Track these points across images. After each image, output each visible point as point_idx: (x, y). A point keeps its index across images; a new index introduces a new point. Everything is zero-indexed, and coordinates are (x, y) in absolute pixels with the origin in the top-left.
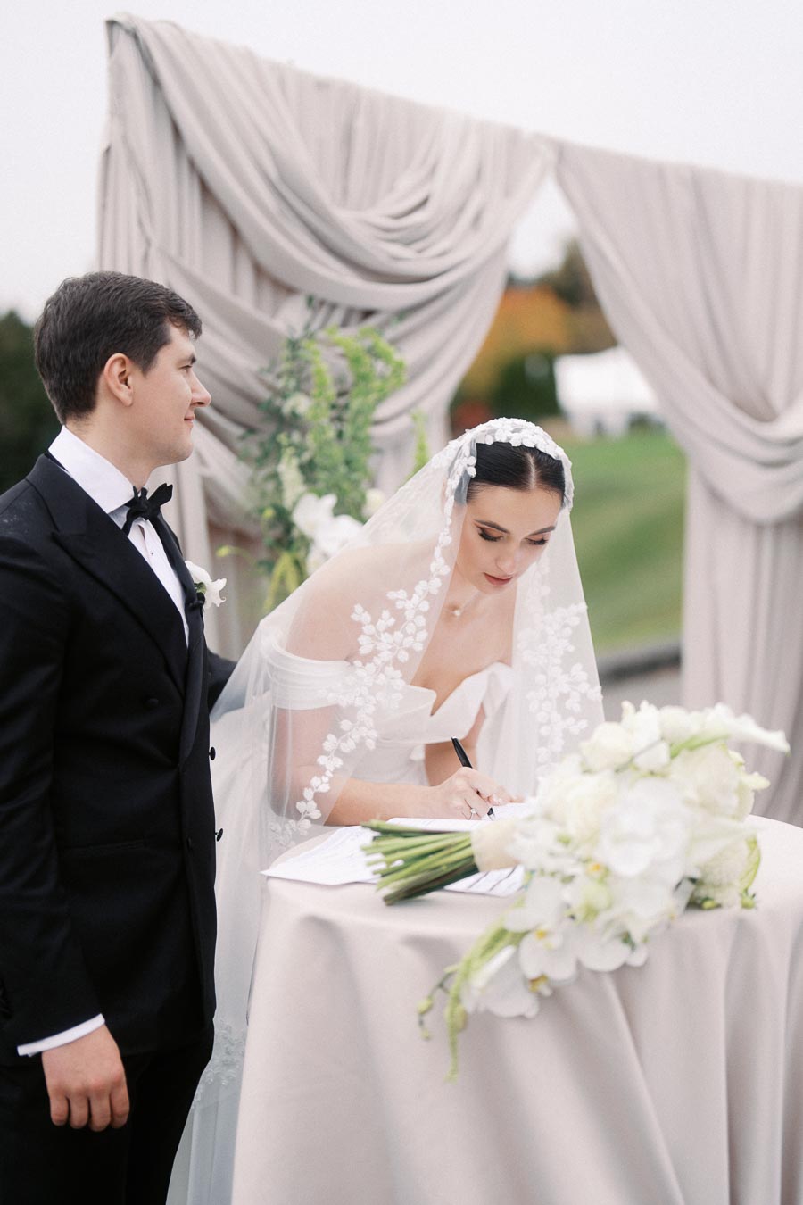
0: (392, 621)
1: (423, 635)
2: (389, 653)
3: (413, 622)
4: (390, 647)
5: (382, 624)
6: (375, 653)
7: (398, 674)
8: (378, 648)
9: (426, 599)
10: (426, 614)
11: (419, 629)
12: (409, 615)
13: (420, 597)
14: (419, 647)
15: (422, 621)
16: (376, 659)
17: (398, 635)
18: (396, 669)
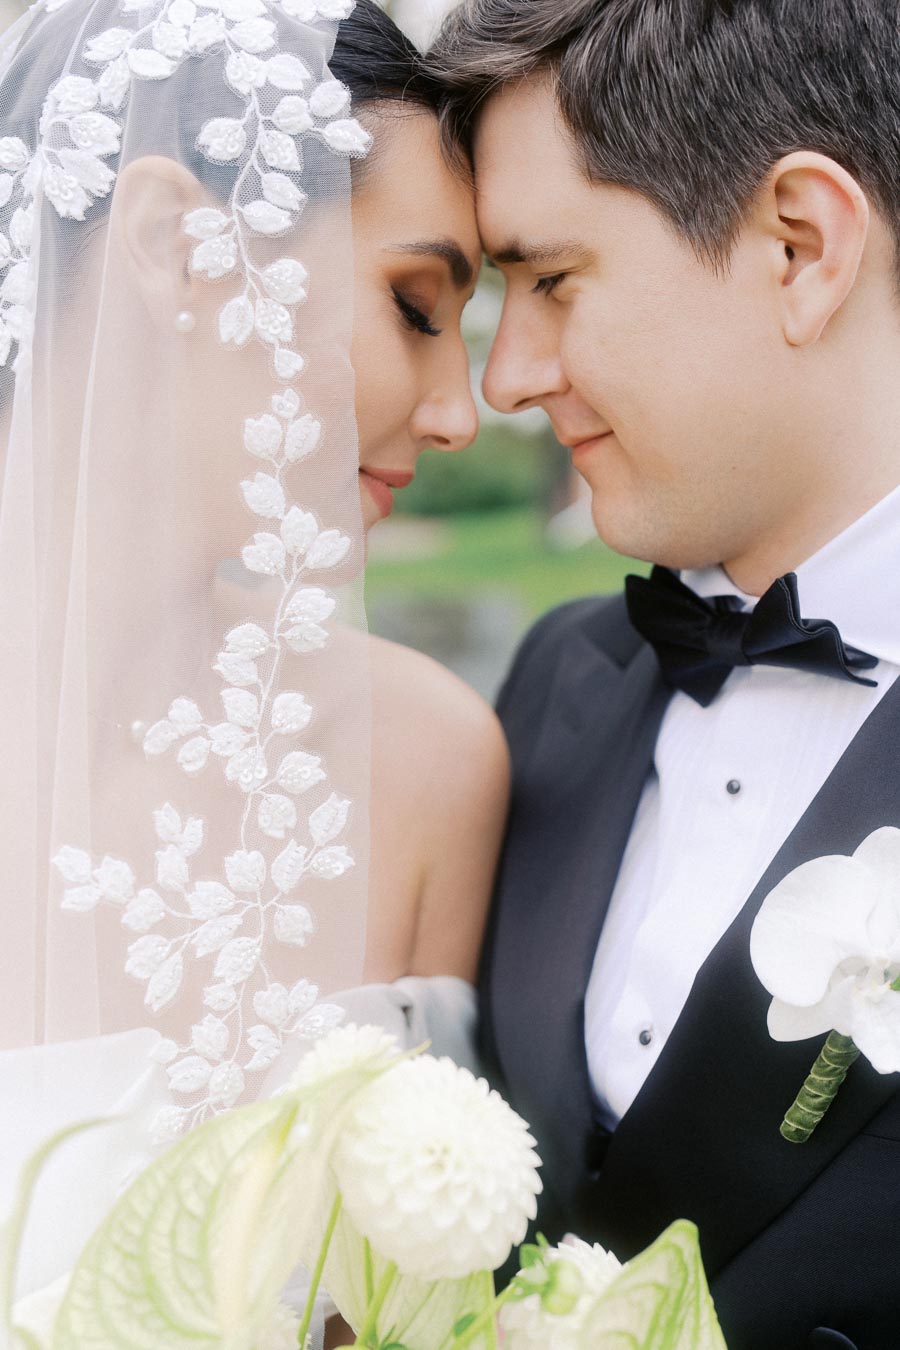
0: (196, 828)
1: (334, 813)
2: (245, 941)
3: (276, 788)
4: (236, 920)
5: (171, 865)
6: (199, 971)
7: (305, 990)
8: (200, 953)
9: (284, 684)
10: (312, 740)
11: (307, 801)
12: (247, 770)
13: (253, 689)
14: (338, 862)
15: (305, 768)
16: (214, 995)
17: (243, 864)
18: (288, 981)
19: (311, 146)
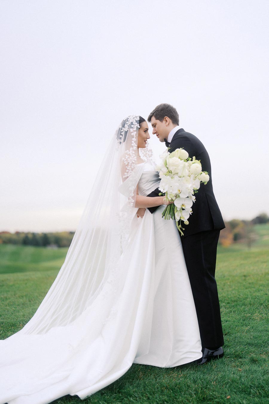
19: (137, 127)
